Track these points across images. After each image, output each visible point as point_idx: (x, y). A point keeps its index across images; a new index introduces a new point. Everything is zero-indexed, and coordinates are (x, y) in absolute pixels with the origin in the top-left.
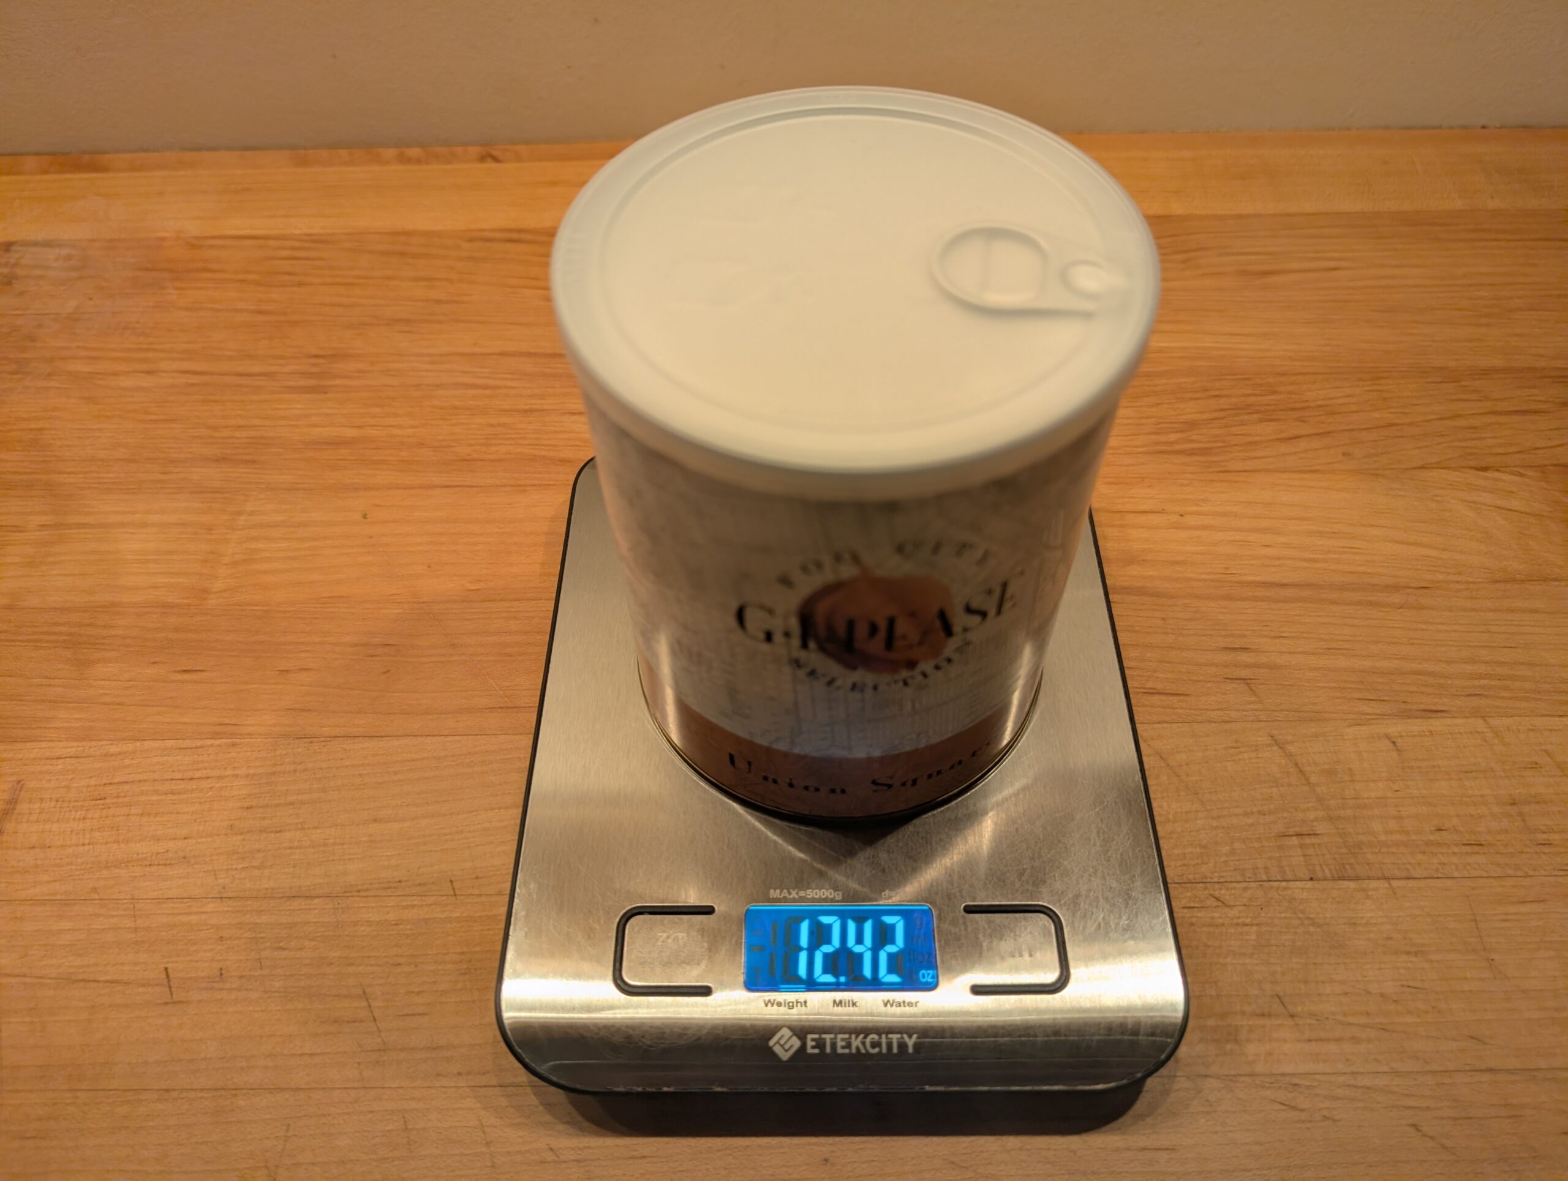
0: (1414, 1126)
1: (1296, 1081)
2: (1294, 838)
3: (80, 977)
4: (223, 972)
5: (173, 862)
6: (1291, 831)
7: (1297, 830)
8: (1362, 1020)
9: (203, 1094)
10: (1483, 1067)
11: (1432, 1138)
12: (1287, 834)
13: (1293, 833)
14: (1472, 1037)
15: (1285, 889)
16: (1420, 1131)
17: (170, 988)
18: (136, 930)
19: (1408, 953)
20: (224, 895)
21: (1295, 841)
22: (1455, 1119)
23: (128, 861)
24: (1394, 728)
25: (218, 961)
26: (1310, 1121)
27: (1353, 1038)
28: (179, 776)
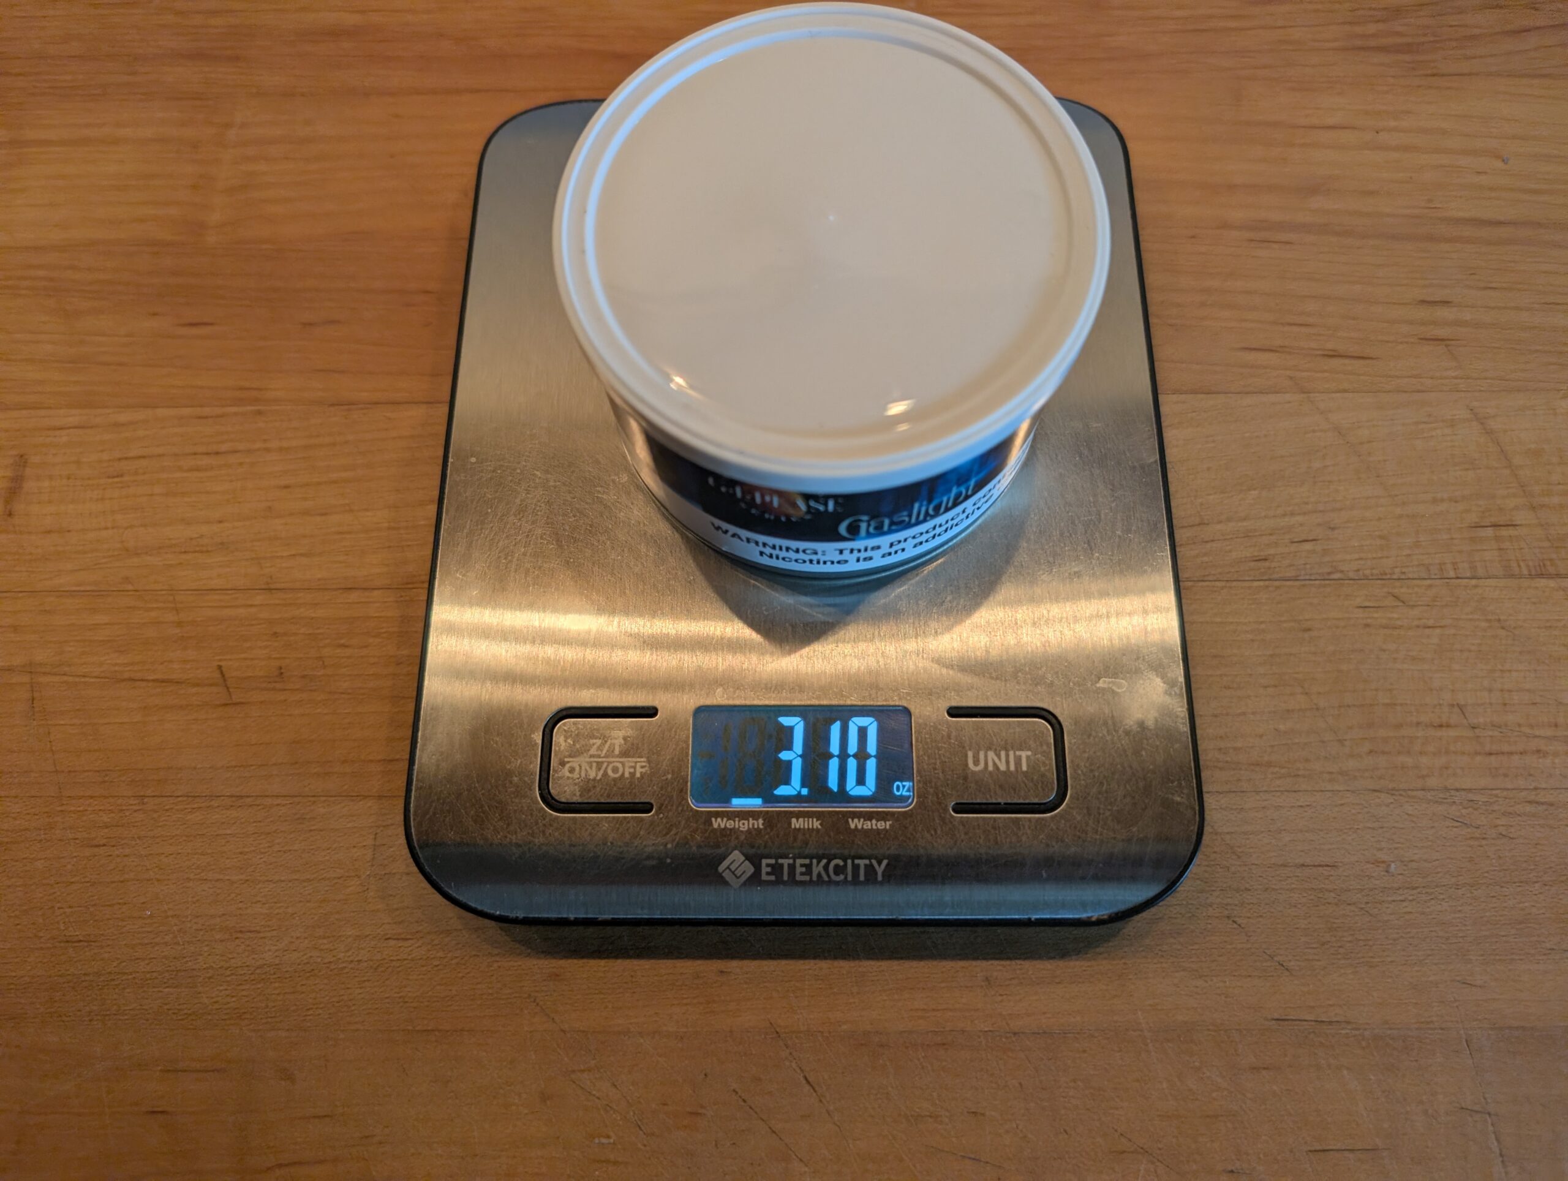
1: (1471, 796)
2: (1489, 528)
3: (126, 675)
4: (282, 671)
5: (210, 549)
6: (1486, 522)
7: (1493, 520)
9: (279, 801)
12: (1483, 524)
13: (1489, 524)
15: (1476, 586)
17: (228, 688)
18: (179, 624)
20: (272, 586)
21: (1490, 532)
23: (160, 548)
25: (275, 658)
26: (1484, 839)
27: (1538, 751)
28: (201, 449)
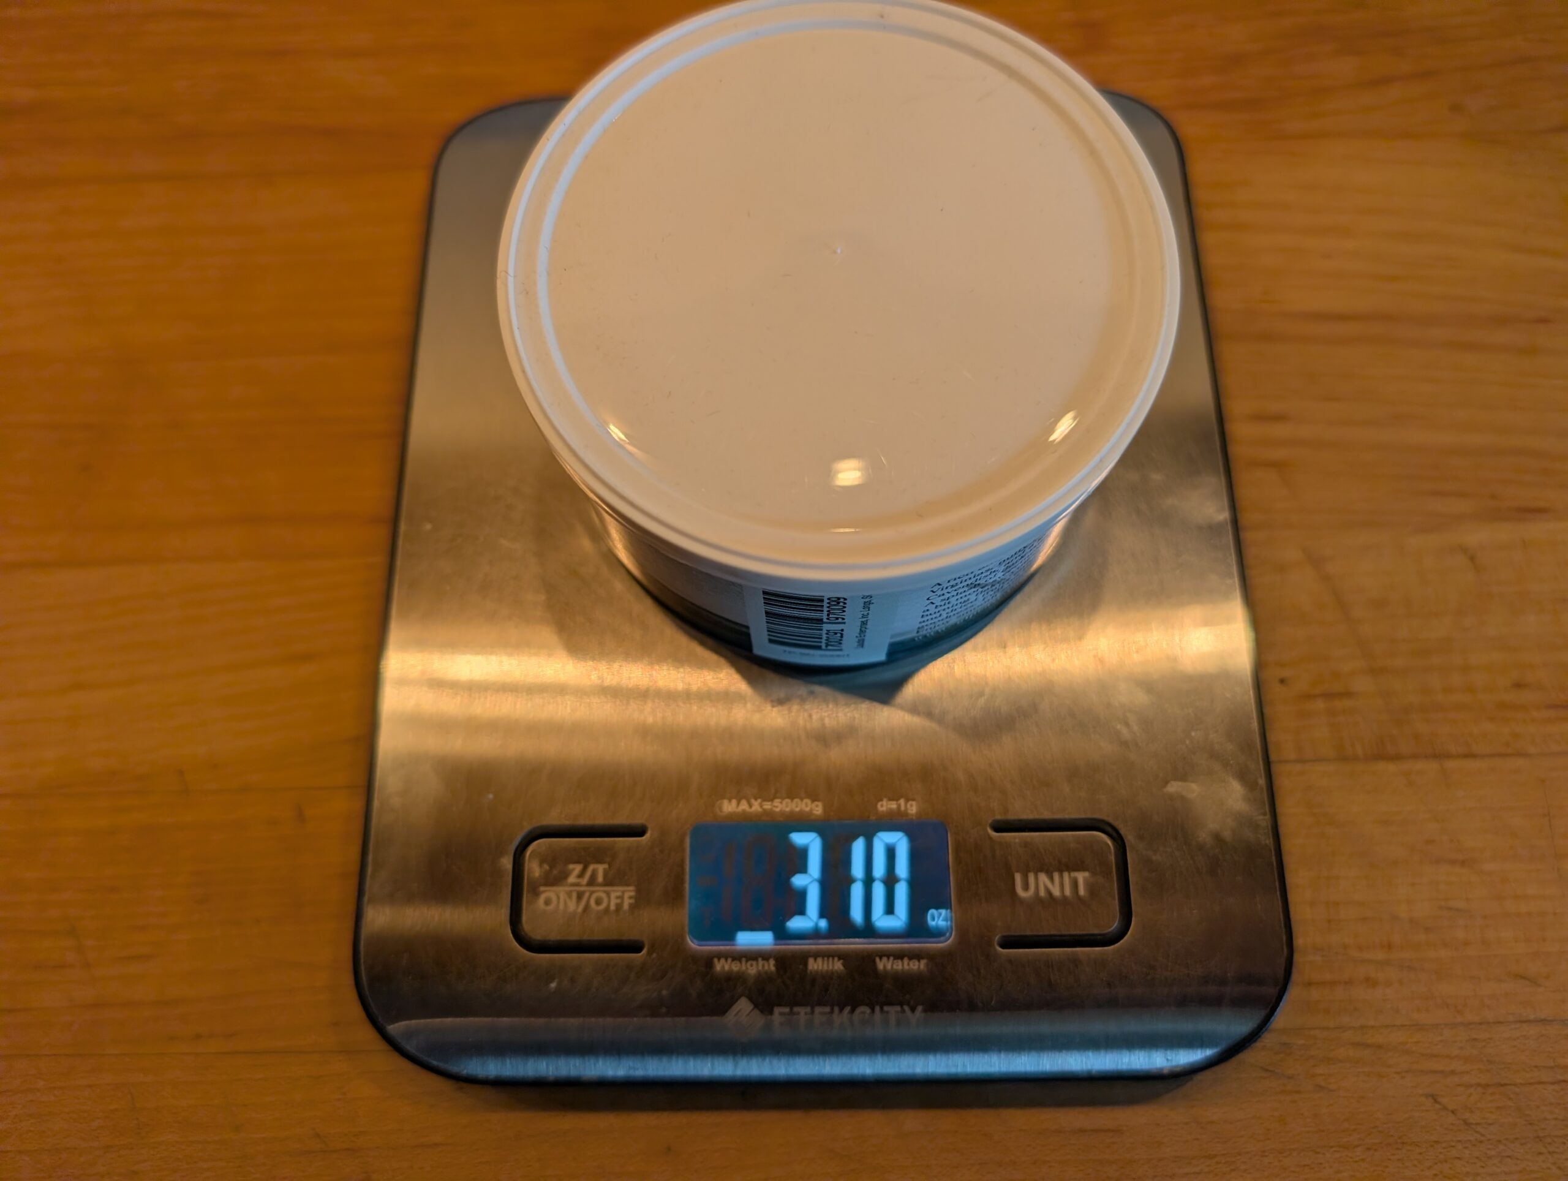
0: (1434, 1098)
2: (1321, 699)
6: (1318, 691)
7: (1326, 688)
8: (1380, 955)
10: (1532, 1017)
11: (1453, 1112)
12: (1313, 694)
13: (1320, 694)
14: (1522, 977)
16: (1439, 1103)
19: (1453, 862)
21: (1320, 705)
22: (1487, 1086)
24: (1476, 536)
26: (1298, 1092)
27: (1367, 979)
